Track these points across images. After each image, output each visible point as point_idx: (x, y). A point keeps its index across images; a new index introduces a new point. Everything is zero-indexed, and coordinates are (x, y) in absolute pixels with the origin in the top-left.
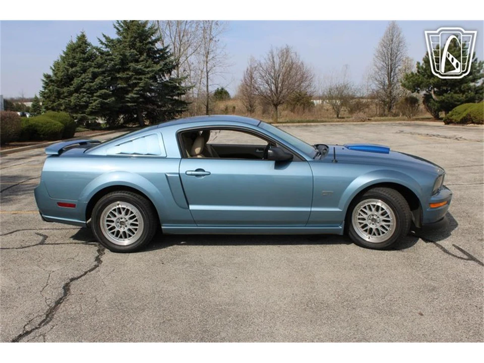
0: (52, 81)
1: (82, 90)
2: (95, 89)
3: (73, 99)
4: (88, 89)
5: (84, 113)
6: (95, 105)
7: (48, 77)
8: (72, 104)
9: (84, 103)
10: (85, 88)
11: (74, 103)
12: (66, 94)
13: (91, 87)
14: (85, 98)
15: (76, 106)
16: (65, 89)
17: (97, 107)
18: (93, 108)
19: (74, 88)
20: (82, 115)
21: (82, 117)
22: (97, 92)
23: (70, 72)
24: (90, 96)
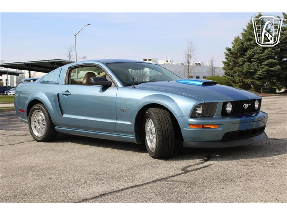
0: (231, 53)
1: (253, 60)
2: (264, 59)
3: (245, 68)
4: (258, 59)
5: (253, 78)
6: (261, 72)
7: (229, 50)
8: (244, 71)
9: (253, 71)
10: (255, 58)
11: (246, 70)
12: (240, 64)
13: (260, 57)
14: (254, 67)
15: (247, 72)
16: (240, 59)
17: (263, 74)
18: (260, 75)
19: (247, 58)
20: (251, 80)
21: (251, 81)
22: (265, 61)
23: (245, 45)
24: (259, 64)
